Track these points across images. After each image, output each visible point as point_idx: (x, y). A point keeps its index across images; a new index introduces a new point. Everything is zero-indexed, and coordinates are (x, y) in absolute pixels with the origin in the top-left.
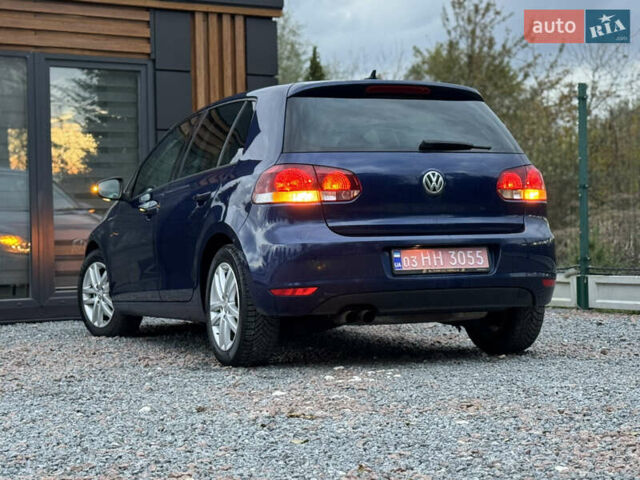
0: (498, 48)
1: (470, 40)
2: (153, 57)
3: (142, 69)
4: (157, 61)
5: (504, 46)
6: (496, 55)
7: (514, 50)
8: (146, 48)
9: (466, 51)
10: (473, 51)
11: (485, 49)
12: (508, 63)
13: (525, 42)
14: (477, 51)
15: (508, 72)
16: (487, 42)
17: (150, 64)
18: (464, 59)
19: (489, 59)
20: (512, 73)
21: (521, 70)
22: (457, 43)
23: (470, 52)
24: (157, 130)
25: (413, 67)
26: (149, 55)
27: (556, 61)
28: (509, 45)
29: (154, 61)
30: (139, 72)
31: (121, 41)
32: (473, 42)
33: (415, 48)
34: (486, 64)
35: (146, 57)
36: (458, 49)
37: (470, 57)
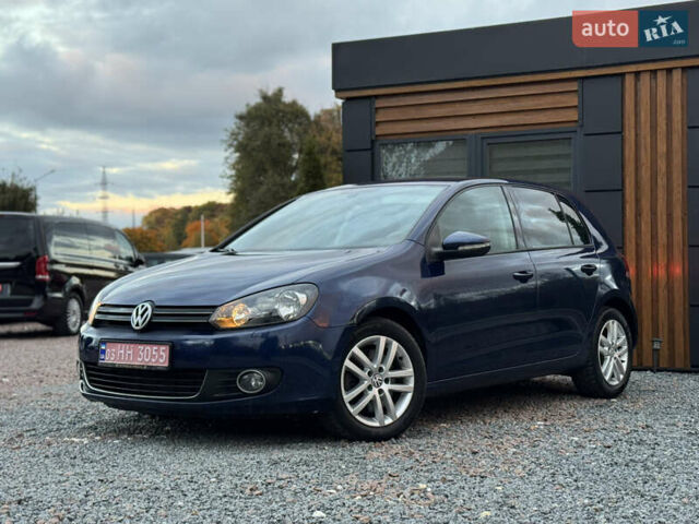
2: (580, 123)
3: (572, 135)
4: (585, 126)
8: (573, 115)
26: (577, 121)
30: (571, 138)
31: (548, 113)
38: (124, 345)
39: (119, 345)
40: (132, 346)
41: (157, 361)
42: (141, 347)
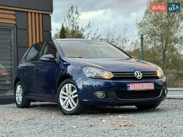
0: (80, 29)
1: (72, 27)
2: (16, 25)
3: (13, 28)
4: (17, 26)
5: (82, 29)
6: (79, 31)
7: (85, 30)
8: (14, 22)
9: (71, 30)
10: (73, 30)
11: (77, 29)
12: (83, 33)
13: (87, 27)
14: (74, 29)
15: (82, 36)
16: (77, 27)
17: (15, 27)
18: (70, 32)
19: (77, 32)
20: (83, 36)
21: (86, 35)
22: (69, 27)
23: (72, 30)
24: (17, 47)
25: (56, 34)
26: (15, 24)
27: (96, 33)
28: (83, 28)
29: (16, 26)
30: (12, 29)
31: (7, 20)
32: (73, 27)
33: (57, 29)
34: (76, 34)
35: (14, 25)
36: (69, 29)
37: (72, 31)
38: (137, 84)
39: (135, 84)
40: (141, 84)
41: (150, 88)
42: (144, 84)
